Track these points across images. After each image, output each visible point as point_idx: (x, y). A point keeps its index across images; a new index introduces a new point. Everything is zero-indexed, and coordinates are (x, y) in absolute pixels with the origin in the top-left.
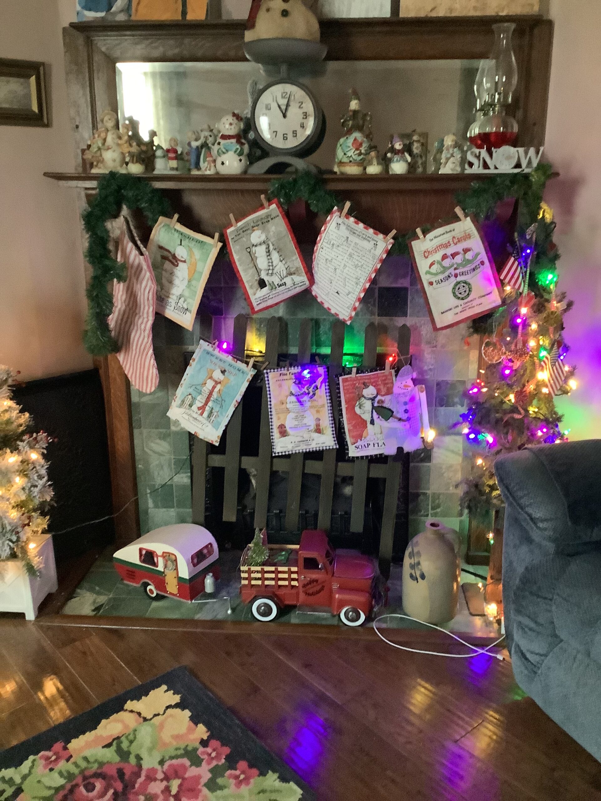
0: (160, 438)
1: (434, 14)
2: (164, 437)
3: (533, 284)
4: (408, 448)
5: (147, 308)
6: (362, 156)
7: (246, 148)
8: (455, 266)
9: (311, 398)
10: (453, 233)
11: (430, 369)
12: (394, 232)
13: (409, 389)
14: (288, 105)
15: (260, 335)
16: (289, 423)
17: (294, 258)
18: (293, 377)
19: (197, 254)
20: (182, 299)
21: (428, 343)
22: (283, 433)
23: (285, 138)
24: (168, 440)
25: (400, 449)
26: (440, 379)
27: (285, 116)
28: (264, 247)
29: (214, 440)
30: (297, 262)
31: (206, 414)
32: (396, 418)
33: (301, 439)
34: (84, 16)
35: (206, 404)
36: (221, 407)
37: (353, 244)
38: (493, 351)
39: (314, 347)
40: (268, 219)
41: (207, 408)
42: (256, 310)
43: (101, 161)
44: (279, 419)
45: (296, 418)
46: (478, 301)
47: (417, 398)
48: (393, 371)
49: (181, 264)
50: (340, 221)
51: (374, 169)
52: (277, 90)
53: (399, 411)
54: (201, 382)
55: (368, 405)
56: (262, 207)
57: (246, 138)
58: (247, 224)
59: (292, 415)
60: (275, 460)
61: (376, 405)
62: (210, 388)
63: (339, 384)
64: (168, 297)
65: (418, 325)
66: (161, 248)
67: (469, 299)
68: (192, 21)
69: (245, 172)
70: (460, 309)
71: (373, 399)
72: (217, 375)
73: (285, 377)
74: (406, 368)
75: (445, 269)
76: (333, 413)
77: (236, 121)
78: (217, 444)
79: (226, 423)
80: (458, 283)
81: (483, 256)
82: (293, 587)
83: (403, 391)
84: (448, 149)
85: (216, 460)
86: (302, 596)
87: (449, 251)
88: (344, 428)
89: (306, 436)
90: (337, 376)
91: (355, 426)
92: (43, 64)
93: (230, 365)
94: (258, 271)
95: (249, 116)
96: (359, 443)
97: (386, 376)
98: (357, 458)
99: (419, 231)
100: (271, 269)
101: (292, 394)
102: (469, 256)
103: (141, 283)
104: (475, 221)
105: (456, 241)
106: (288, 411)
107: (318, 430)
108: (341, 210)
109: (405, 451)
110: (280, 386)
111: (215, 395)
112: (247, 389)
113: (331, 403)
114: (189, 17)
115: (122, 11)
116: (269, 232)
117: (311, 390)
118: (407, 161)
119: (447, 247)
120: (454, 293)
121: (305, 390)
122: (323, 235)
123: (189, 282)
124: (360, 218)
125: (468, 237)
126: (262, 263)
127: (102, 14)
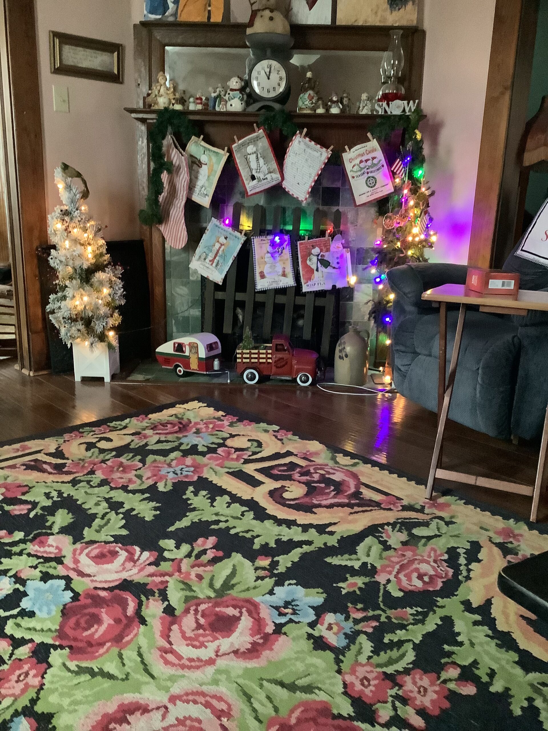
0: (182, 285)
1: (356, 24)
2: (185, 284)
3: (411, 177)
4: (339, 286)
5: (182, 192)
6: (313, 105)
7: (245, 96)
8: (367, 167)
9: (280, 255)
10: (366, 148)
11: (353, 240)
12: (332, 147)
13: (340, 249)
14: (270, 72)
15: (248, 217)
16: (266, 270)
17: (272, 163)
18: (269, 241)
19: (214, 159)
20: (204, 188)
21: (352, 223)
22: (263, 276)
23: (268, 91)
24: (188, 286)
25: (334, 286)
26: (359, 246)
27: (269, 78)
28: (255, 155)
29: (219, 281)
30: (274, 165)
31: (214, 264)
32: (331, 266)
33: (273, 280)
34: (148, 17)
35: (215, 258)
36: (224, 260)
37: (308, 153)
38: (389, 221)
39: (282, 226)
40: (258, 138)
41: (216, 261)
42: (249, 194)
43: (156, 103)
44: (260, 268)
45: (271, 267)
46: (380, 189)
47: (345, 256)
48: (330, 238)
49: (203, 166)
50: (301, 140)
51: (320, 111)
52: (265, 63)
53: (334, 263)
54: (212, 244)
55: (315, 259)
56: (254, 131)
57: (245, 92)
58: (245, 141)
59: (268, 266)
60: (257, 295)
61: (320, 258)
62: (218, 248)
63: (297, 246)
64: (195, 187)
65: (346, 212)
66: (192, 156)
67: (375, 187)
68: (213, 22)
69: (245, 109)
70: (369, 194)
71: (318, 256)
72: (222, 240)
73: (264, 242)
74: (338, 236)
75: (362, 169)
76: (293, 264)
77: (239, 80)
78: (221, 284)
79: (227, 270)
80: (369, 177)
81: (383, 162)
82: (269, 363)
83: (336, 250)
84: (364, 102)
85: (220, 295)
86: (274, 369)
87: (364, 158)
88: (300, 274)
89: (277, 279)
90: (296, 241)
91: (306, 272)
92: (122, 45)
93: (230, 234)
94: (251, 170)
95: (247, 78)
96: (309, 283)
97: (326, 241)
98: (308, 292)
99: (346, 147)
100: (259, 170)
101: (268, 252)
102: (375, 161)
103: (180, 177)
104: (379, 141)
105: (368, 152)
106: (266, 263)
107: (284, 275)
108: (301, 133)
109: (337, 288)
110: (261, 247)
111: (220, 252)
112: (241, 249)
113: (292, 258)
114: (212, 20)
115: (172, 15)
116: (258, 146)
117: (280, 250)
118: (340, 108)
119: (362, 156)
120: (367, 183)
121: (276, 249)
122: (290, 148)
123: (208, 177)
124: (312, 139)
125: (374, 150)
126: (253, 165)
127: (160, 17)
